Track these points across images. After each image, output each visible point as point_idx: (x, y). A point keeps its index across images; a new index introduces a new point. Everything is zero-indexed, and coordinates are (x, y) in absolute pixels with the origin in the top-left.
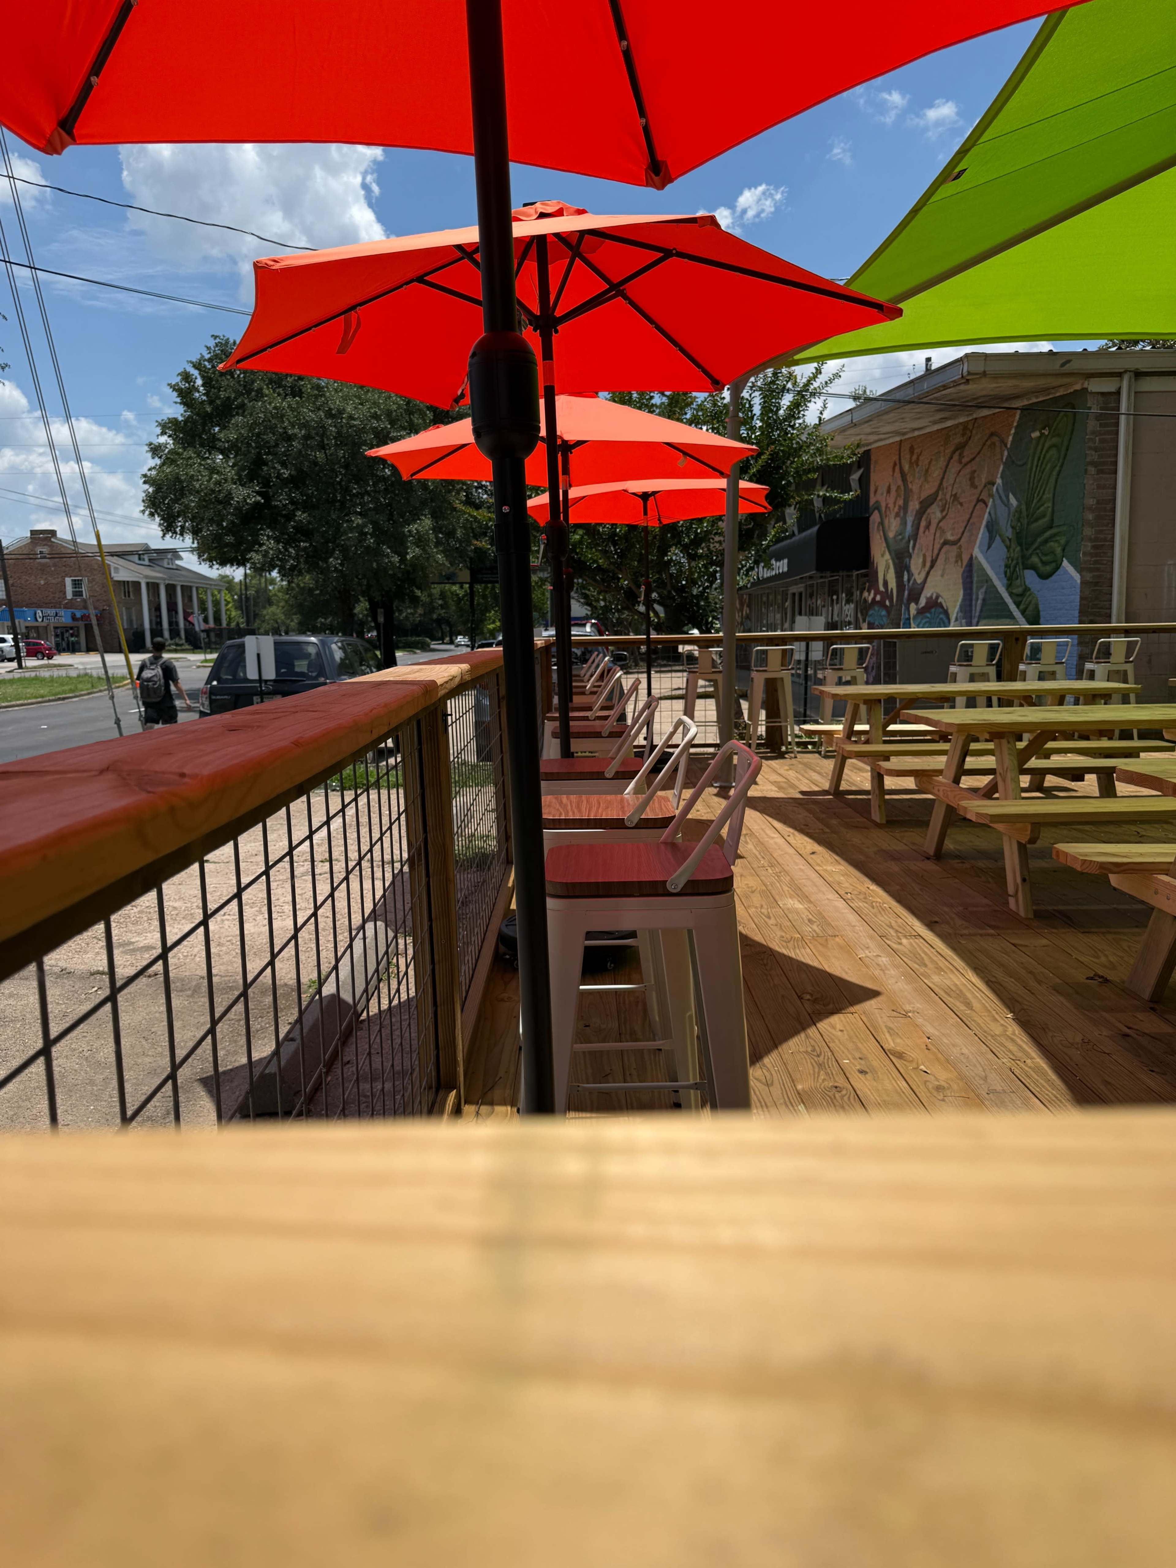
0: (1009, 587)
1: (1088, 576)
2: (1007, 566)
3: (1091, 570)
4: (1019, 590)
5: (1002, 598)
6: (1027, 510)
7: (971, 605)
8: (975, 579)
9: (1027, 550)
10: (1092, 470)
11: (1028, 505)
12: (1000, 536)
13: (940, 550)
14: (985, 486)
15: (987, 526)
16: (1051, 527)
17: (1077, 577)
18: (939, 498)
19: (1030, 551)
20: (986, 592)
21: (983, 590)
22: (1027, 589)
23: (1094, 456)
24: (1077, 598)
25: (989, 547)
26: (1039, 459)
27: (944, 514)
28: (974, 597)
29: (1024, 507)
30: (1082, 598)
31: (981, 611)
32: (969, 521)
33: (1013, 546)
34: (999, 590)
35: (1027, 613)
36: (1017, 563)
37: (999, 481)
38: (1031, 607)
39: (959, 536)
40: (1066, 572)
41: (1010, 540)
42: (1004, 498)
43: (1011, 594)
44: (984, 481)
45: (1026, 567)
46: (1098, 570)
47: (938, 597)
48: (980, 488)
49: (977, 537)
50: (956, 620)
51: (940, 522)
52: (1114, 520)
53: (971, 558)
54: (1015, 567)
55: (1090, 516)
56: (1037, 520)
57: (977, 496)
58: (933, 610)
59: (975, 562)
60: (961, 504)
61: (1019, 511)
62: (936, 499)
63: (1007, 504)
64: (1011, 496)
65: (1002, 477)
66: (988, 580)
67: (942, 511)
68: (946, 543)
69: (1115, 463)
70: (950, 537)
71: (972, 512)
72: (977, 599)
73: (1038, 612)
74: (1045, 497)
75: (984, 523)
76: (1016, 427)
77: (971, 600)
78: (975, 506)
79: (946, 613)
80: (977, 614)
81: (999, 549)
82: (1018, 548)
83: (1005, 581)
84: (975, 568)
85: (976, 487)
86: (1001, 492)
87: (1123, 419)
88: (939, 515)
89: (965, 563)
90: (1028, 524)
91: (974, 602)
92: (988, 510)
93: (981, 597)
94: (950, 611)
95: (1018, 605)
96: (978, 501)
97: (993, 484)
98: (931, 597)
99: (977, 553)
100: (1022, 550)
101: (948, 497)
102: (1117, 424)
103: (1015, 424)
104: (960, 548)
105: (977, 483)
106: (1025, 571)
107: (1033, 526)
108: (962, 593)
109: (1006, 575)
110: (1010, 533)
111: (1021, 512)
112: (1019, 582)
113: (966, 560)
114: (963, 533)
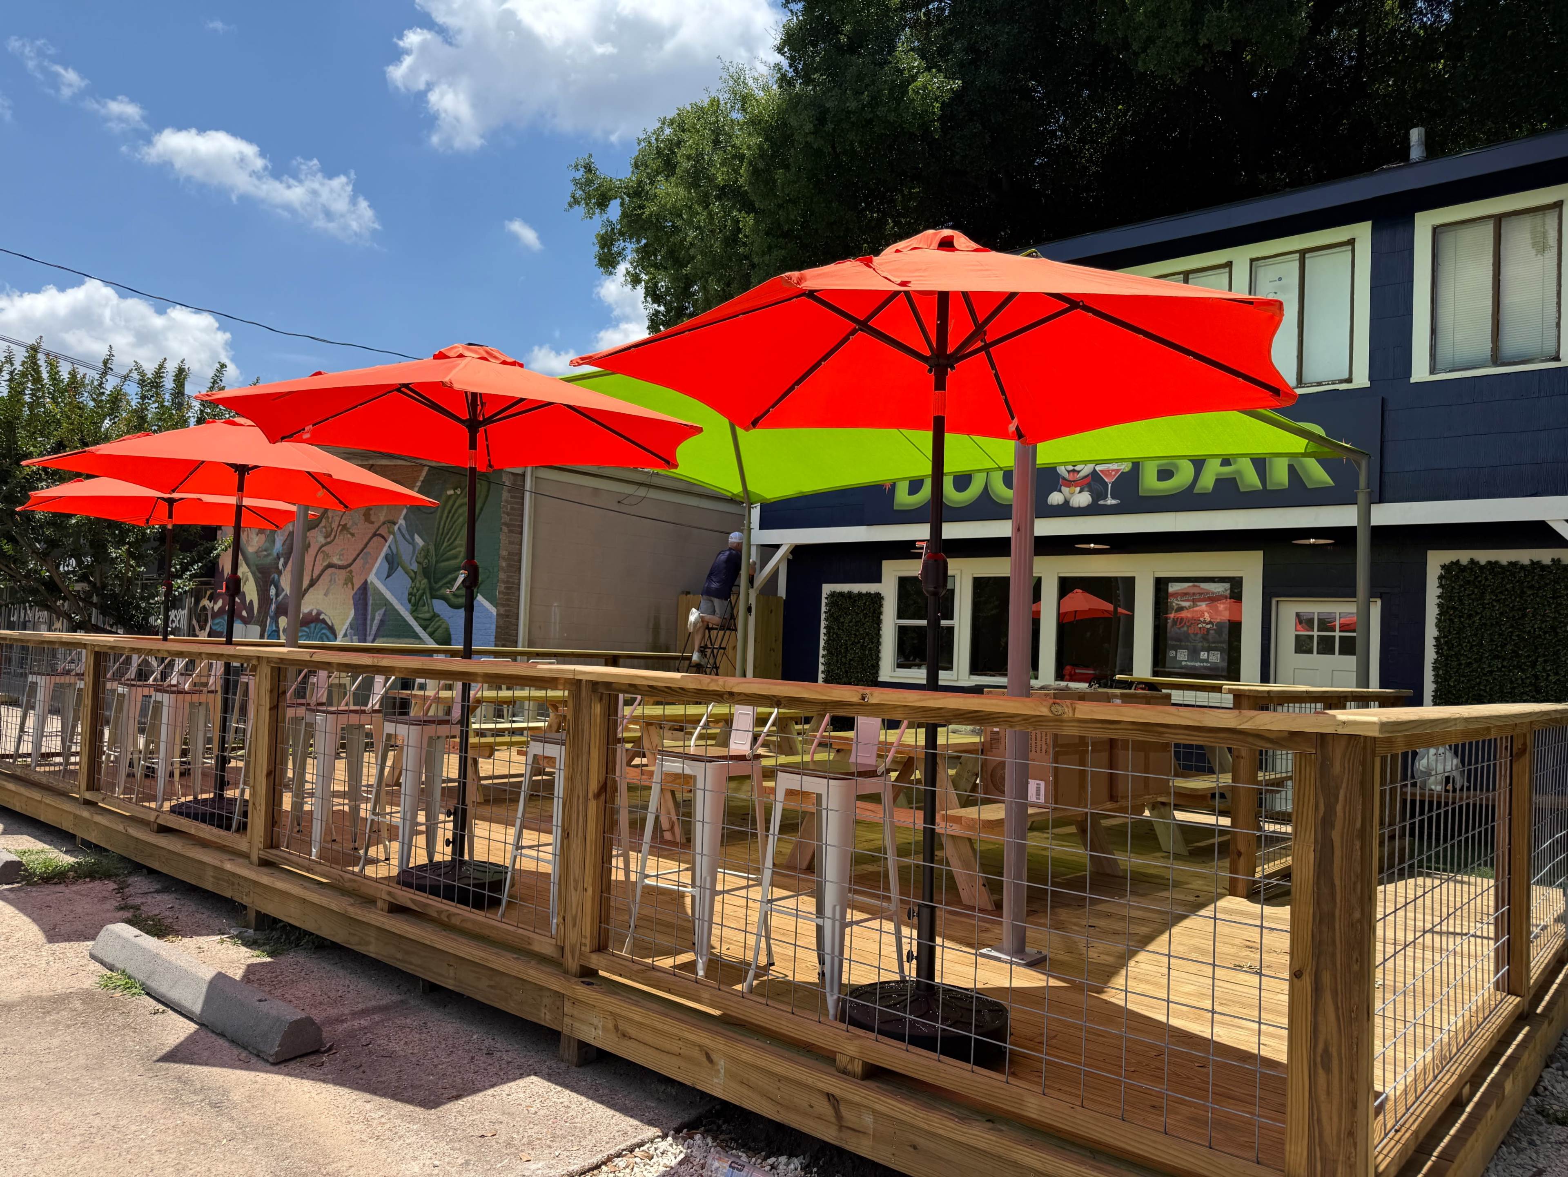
0: (414, 612)
1: (502, 610)
2: (410, 594)
3: (503, 605)
4: (427, 616)
5: (405, 621)
6: (436, 550)
7: (365, 624)
8: (370, 602)
9: (436, 583)
10: (505, 529)
11: (437, 546)
12: (403, 568)
13: (323, 571)
14: (384, 523)
15: (386, 557)
17: (493, 610)
18: (323, 524)
19: (440, 584)
20: (384, 614)
21: (382, 611)
22: (435, 616)
23: (506, 518)
24: (494, 627)
25: (388, 576)
26: (449, 512)
27: (329, 540)
28: (369, 617)
29: (432, 548)
30: (497, 627)
31: (378, 629)
32: (362, 551)
33: (419, 578)
34: (402, 614)
35: (436, 634)
36: (424, 593)
37: (401, 522)
38: (440, 631)
39: (350, 561)
40: (480, 605)
41: (415, 573)
42: (407, 536)
43: (416, 619)
44: (382, 519)
45: (434, 597)
46: (508, 605)
47: (319, 613)
48: (376, 525)
49: (373, 566)
50: (345, 635)
51: (323, 546)
52: (520, 568)
53: (366, 582)
54: (422, 595)
55: (504, 564)
56: (448, 559)
57: (373, 531)
58: (313, 625)
59: (370, 586)
60: (353, 535)
61: (426, 551)
62: (317, 526)
63: (412, 543)
64: (416, 536)
65: (405, 518)
66: (387, 603)
67: (326, 537)
68: (331, 566)
69: (521, 526)
70: (335, 560)
71: (367, 544)
72: (373, 619)
73: (449, 635)
74: (457, 542)
75: (383, 555)
76: (423, 482)
77: (365, 619)
78: (371, 538)
79: (332, 629)
80: (373, 632)
81: (401, 579)
82: (425, 581)
83: (409, 606)
84: (370, 592)
85: (373, 523)
86: (404, 531)
87: (528, 495)
88: (322, 540)
89: (357, 587)
90: (437, 562)
91: (369, 622)
92: (387, 544)
93: (378, 618)
94: (336, 627)
95: (425, 628)
96: (375, 535)
97: (395, 523)
98: (310, 613)
99: (372, 578)
100: (430, 582)
101: (335, 526)
102: (522, 498)
103: (422, 478)
104: (351, 572)
105: (373, 518)
106: (434, 601)
107: (443, 564)
108: (352, 613)
109: (410, 601)
110: (415, 566)
111: (428, 551)
112: (426, 608)
113: (358, 584)
114: (354, 561)
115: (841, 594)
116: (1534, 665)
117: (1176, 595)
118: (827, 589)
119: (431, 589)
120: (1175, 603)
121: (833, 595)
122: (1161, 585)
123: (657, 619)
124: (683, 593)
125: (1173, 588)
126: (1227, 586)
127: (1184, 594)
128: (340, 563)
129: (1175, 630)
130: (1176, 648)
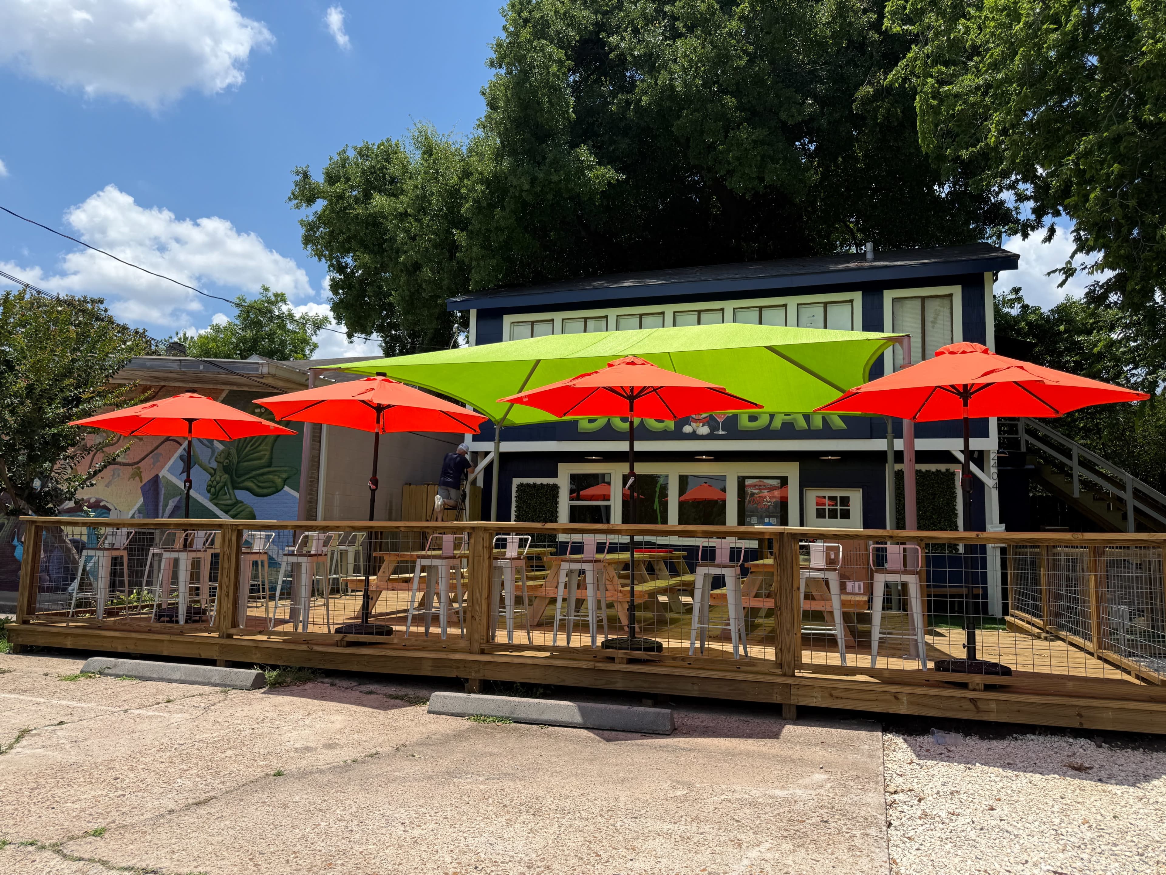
0: (213, 499)
1: (304, 495)
2: (210, 486)
3: (305, 492)
4: (228, 502)
5: (203, 506)
6: (237, 453)
7: (156, 509)
8: (162, 493)
9: (238, 477)
11: (240, 450)
12: (200, 466)
15: (181, 457)
16: (269, 466)
19: (243, 478)
20: (180, 501)
21: (177, 499)
22: (238, 502)
25: (184, 471)
28: (161, 504)
29: (233, 451)
31: (172, 513)
32: (152, 452)
33: (219, 474)
34: (200, 501)
35: (238, 516)
36: (225, 485)
38: (244, 513)
39: (137, 460)
40: (287, 494)
41: (215, 470)
42: (207, 443)
43: (216, 504)
45: (235, 488)
46: (311, 494)
47: (101, 502)
49: (165, 463)
53: (156, 477)
54: (222, 487)
56: (250, 461)
59: (162, 479)
60: (141, 439)
61: (226, 453)
63: (211, 448)
64: (216, 442)
66: (184, 493)
68: (114, 463)
71: (159, 446)
72: (166, 505)
74: (261, 448)
75: (177, 455)
77: (157, 505)
78: (162, 443)
80: (167, 513)
81: (199, 474)
82: (226, 476)
83: (209, 495)
84: (162, 484)
89: (146, 480)
90: (239, 462)
91: (161, 508)
92: (182, 448)
93: (172, 504)
95: (225, 511)
98: (89, 501)
99: (165, 473)
100: (231, 477)
104: (138, 468)
106: (236, 491)
107: (246, 464)
108: (141, 500)
109: (209, 491)
110: (214, 465)
111: (229, 454)
112: (228, 496)
113: (148, 477)
114: (143, 459)
115: (528, 485)
117: (750, 486)
118: (516, 481)
119: (233, 482)
120: (749, 490)
121: (520, 486)
122: (741, 481)
124: (406, 484)
125: (748, 482)
126: (779, 481)
127: (754, 486)
128: (124, 461)
129: (750, 505)
130: (750, 516)
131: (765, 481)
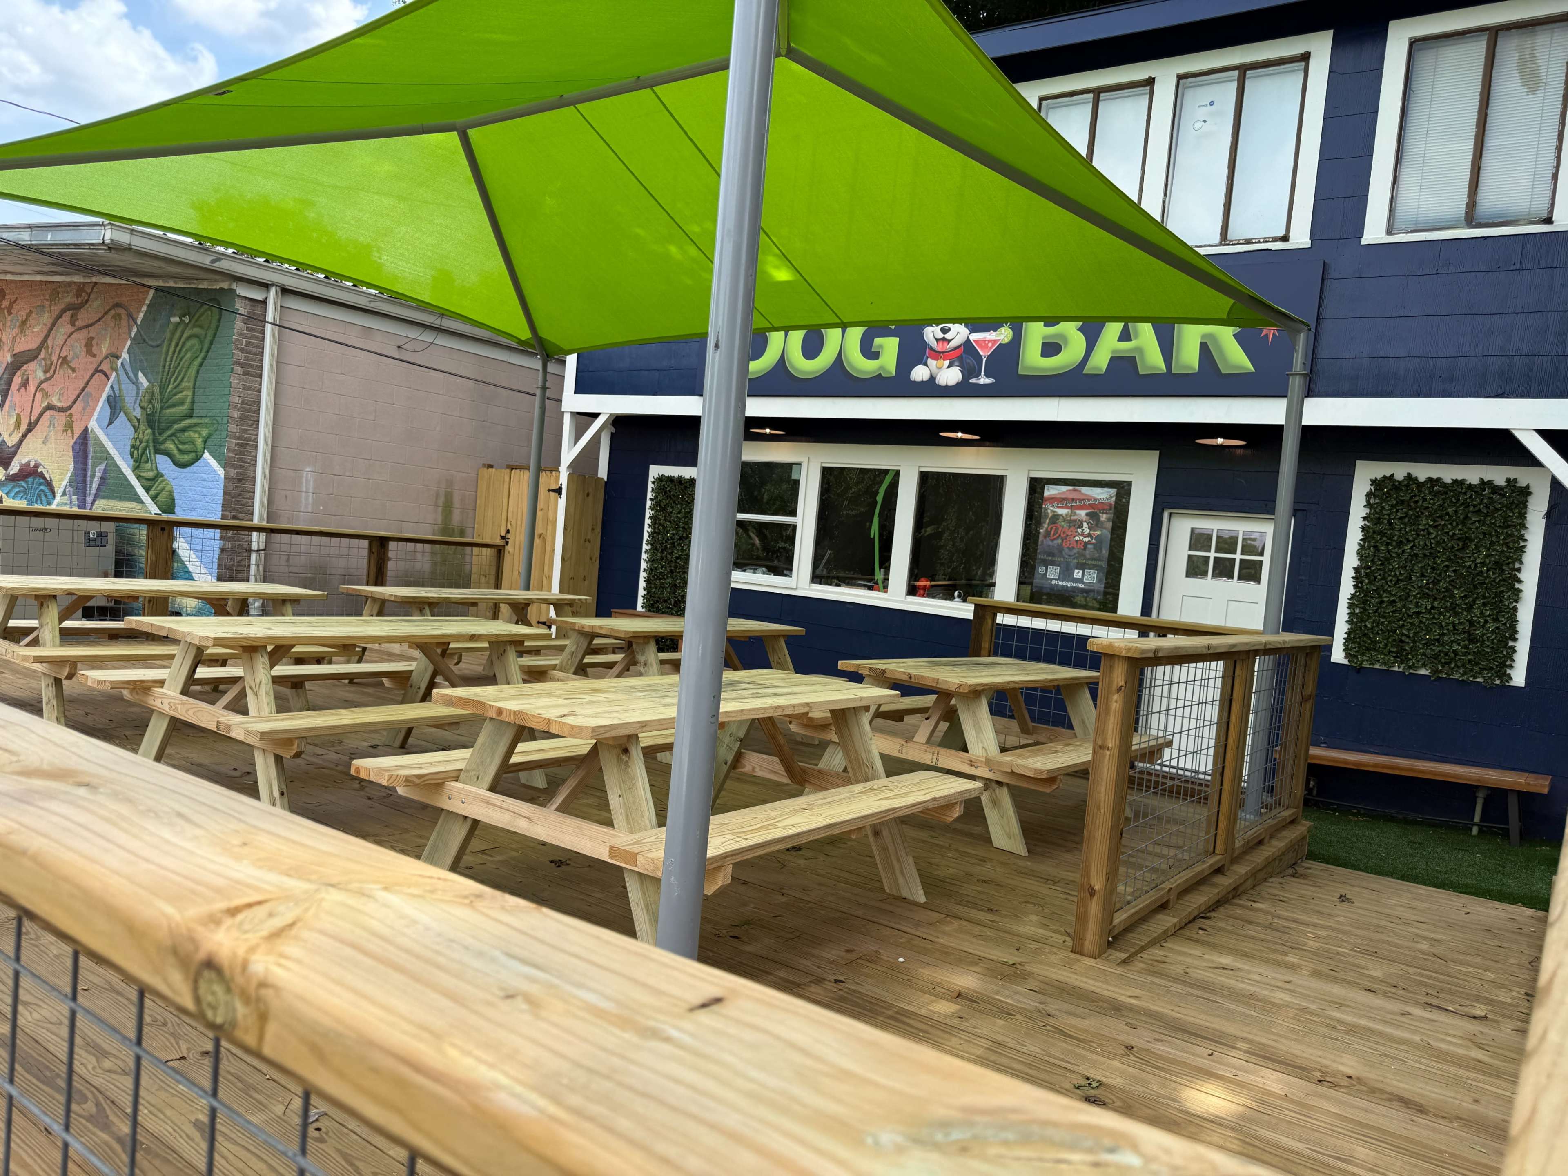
0: (136, 469)
1: (233, 472)
2: (133, 447)
3: (234, 467)
4: (150, 475)
5: (127, 480)
6: (161, 393)
7: (85, 482)
8: (91, 455)
9: (160, 434)
10: (238, 369)
11: (163, 388)
12: (126, 414)
13: (41, 414)
14: (106, 357)
15: (108, 399)
16: (190, 416)
17: (221, 472)
18: (42, 355)
19: (165, 435)
20: (105, 471)
21: (102, 467)
22: (159, 475)
23: (240, 356)
24: (221, 493)
25: (110, 423)
26: (177, 345)
27: (48, 375)
28: (89, 473)
29: (157, 390)
30: (225, 494)
31: (99, 489)
32: (83, 390)
33: (142, 427)
34: (123, 470)
35: (159, 498)
36: (147, 446)
37: (125, 355)
38: (164, 494)
39: (69, 403)
40: (207, 465)
41: (139, 420)
42: (131, 374)
43: (139, 477)
44: (104, 351)
45: (158, 451)
46: (241, 467)
47: (37, 466)
48: (99, 358)
49: (94, 409)
50: (64, 494)
51: (42, 382)
52: (258, 421)
53: (86, 430)
54: (145, 450)
55: (236, 414)
56: (174, 405)
57: (95, 366)
58: (30, 479)
59: (91, 435)
60: (73, 370)
61: (150, 392)
62: (37, 357)
63: (136, 383)
64: (140, 375)
65: (129, 352)
66: (108, 457)
67: (45, 372)
68: (50, 407)
69: (261, 368)
70: (55, 401)
71: (88, 381)
72: (93, 476)
73: (174, 500)
74: (183, 384)
75: (104, 396)
76: (149, 306)
77: (85, 476)
78: (92, 375)
79: (49, 485)
80: (93, 492)
81: (124, 428)
82: (149, 431)
83: (131, 462)
84: (91, 442)
85: (94, 356)
86: (127, 367)
87: (269, 328)
88: (41, 375)
89: (76, 436)
90: (162, 408)
91: (88, 479)
92: (109, 384)
93: (98, 474)
94: (54, 483)
95: (147, 490)
96: (97, 371)
97: (118, 357)
98: (28, 464)
99: (93, 425)
100: (154, 433)
101: (54, 358)
102: (263, 332)
103: (147, 302)
104: (71, 416)
105: (95, 350)
106: (157, 456)
107: (168, 411)
108: (72, 466)
109: (132, 455)
110: (138, 413)
111: (153, 394)
112: (148, 465)
113: (78, 431)
114: (75, 402)
115: (670, 479)
116: (1470, 608)
117: (1052, 499)
118: (655, 471)
119: (155, 441)
121: (661, 479)
122: (1036, 486)
123: (449, 496)
124: (484, 465)
125: (1050, 491)
126: (1113, 491)
127: (1060, 501)
128: (59, 404)
129: (1047, 542)
130: (1046, 564)
131: (1086, 490)
